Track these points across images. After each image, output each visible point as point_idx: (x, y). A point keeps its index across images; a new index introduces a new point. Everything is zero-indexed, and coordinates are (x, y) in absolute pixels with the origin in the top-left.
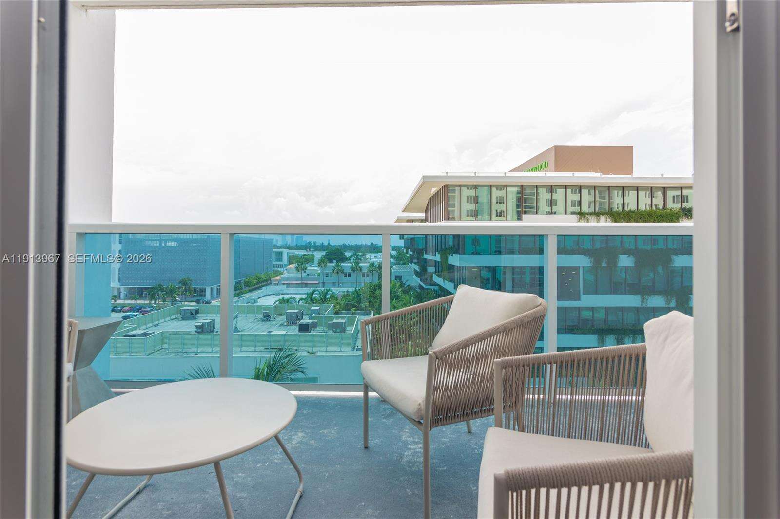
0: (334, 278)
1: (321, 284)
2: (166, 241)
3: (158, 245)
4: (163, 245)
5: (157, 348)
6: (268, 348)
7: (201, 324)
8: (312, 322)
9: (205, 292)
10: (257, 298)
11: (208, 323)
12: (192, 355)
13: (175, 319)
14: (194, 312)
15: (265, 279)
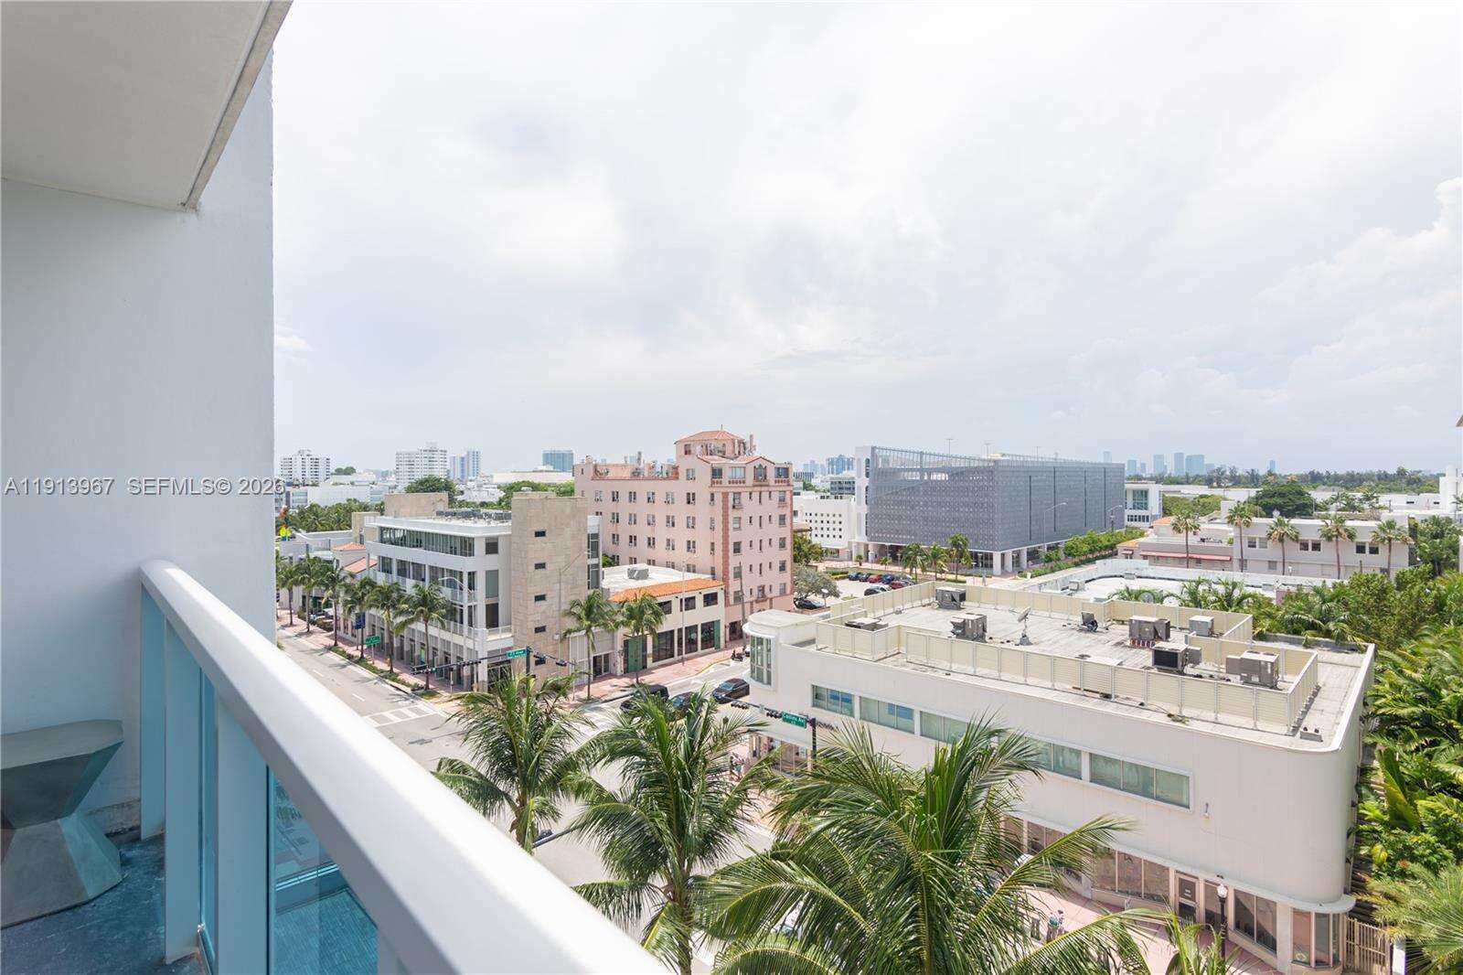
0: (1273, 551)
1: (1236, 564)
2: (930, 472)
3: (918, 478)
4: (926, 478)
5: (891, 652)
6: (1079, 689)
7: (960, 621)
8: (1187, 650)
9: (992, 559)
10: (1083, 580)
11: (972, 621)
12: (941, 675)
13: (929, 605)
14: (957, 598)
15: (1107, 543)
